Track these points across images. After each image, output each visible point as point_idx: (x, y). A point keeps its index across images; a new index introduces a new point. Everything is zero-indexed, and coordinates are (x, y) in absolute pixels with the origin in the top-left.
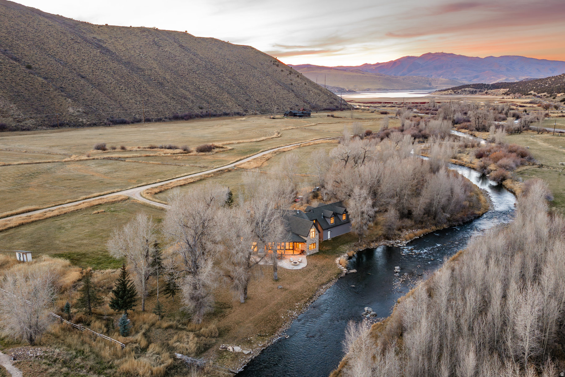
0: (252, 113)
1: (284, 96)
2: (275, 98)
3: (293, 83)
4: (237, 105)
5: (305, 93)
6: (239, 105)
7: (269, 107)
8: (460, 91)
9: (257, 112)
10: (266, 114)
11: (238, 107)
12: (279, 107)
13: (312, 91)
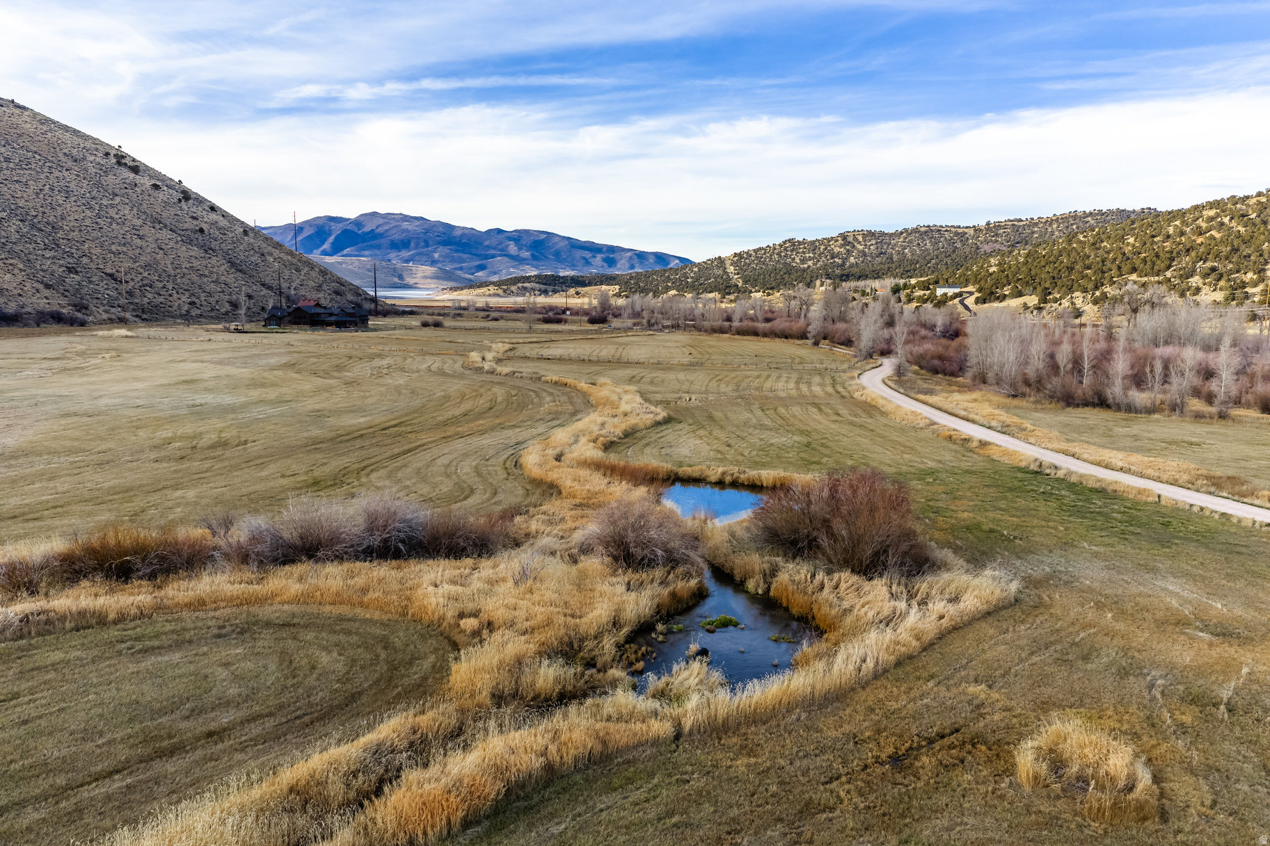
0: (105, 316)
1: (196, 263)
2: (170, 270)
3: (205, 227)
4: (41, 287)
5: (253, 259)
6: (48, 286)
7: (161, 299)
8: (514, 288)
9: (128, 315)
10: (157, 320)
11: (47, 292)
12: (194, 299)
13: (271, 254)
